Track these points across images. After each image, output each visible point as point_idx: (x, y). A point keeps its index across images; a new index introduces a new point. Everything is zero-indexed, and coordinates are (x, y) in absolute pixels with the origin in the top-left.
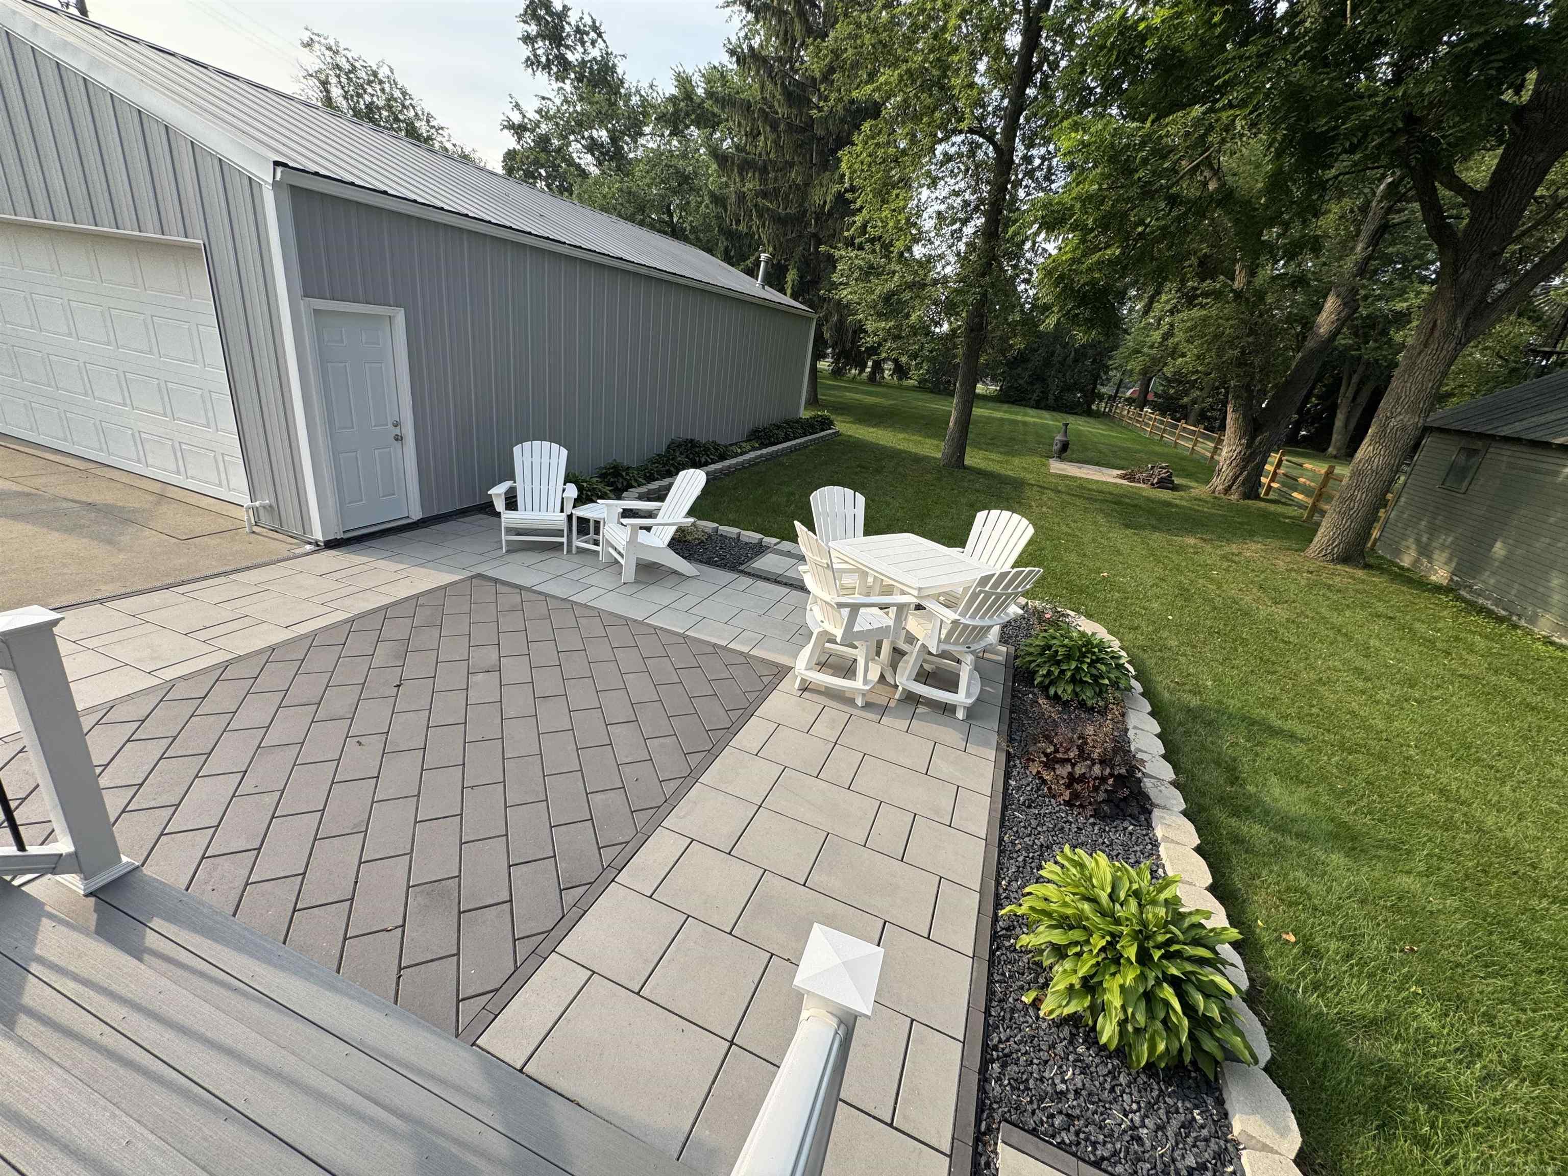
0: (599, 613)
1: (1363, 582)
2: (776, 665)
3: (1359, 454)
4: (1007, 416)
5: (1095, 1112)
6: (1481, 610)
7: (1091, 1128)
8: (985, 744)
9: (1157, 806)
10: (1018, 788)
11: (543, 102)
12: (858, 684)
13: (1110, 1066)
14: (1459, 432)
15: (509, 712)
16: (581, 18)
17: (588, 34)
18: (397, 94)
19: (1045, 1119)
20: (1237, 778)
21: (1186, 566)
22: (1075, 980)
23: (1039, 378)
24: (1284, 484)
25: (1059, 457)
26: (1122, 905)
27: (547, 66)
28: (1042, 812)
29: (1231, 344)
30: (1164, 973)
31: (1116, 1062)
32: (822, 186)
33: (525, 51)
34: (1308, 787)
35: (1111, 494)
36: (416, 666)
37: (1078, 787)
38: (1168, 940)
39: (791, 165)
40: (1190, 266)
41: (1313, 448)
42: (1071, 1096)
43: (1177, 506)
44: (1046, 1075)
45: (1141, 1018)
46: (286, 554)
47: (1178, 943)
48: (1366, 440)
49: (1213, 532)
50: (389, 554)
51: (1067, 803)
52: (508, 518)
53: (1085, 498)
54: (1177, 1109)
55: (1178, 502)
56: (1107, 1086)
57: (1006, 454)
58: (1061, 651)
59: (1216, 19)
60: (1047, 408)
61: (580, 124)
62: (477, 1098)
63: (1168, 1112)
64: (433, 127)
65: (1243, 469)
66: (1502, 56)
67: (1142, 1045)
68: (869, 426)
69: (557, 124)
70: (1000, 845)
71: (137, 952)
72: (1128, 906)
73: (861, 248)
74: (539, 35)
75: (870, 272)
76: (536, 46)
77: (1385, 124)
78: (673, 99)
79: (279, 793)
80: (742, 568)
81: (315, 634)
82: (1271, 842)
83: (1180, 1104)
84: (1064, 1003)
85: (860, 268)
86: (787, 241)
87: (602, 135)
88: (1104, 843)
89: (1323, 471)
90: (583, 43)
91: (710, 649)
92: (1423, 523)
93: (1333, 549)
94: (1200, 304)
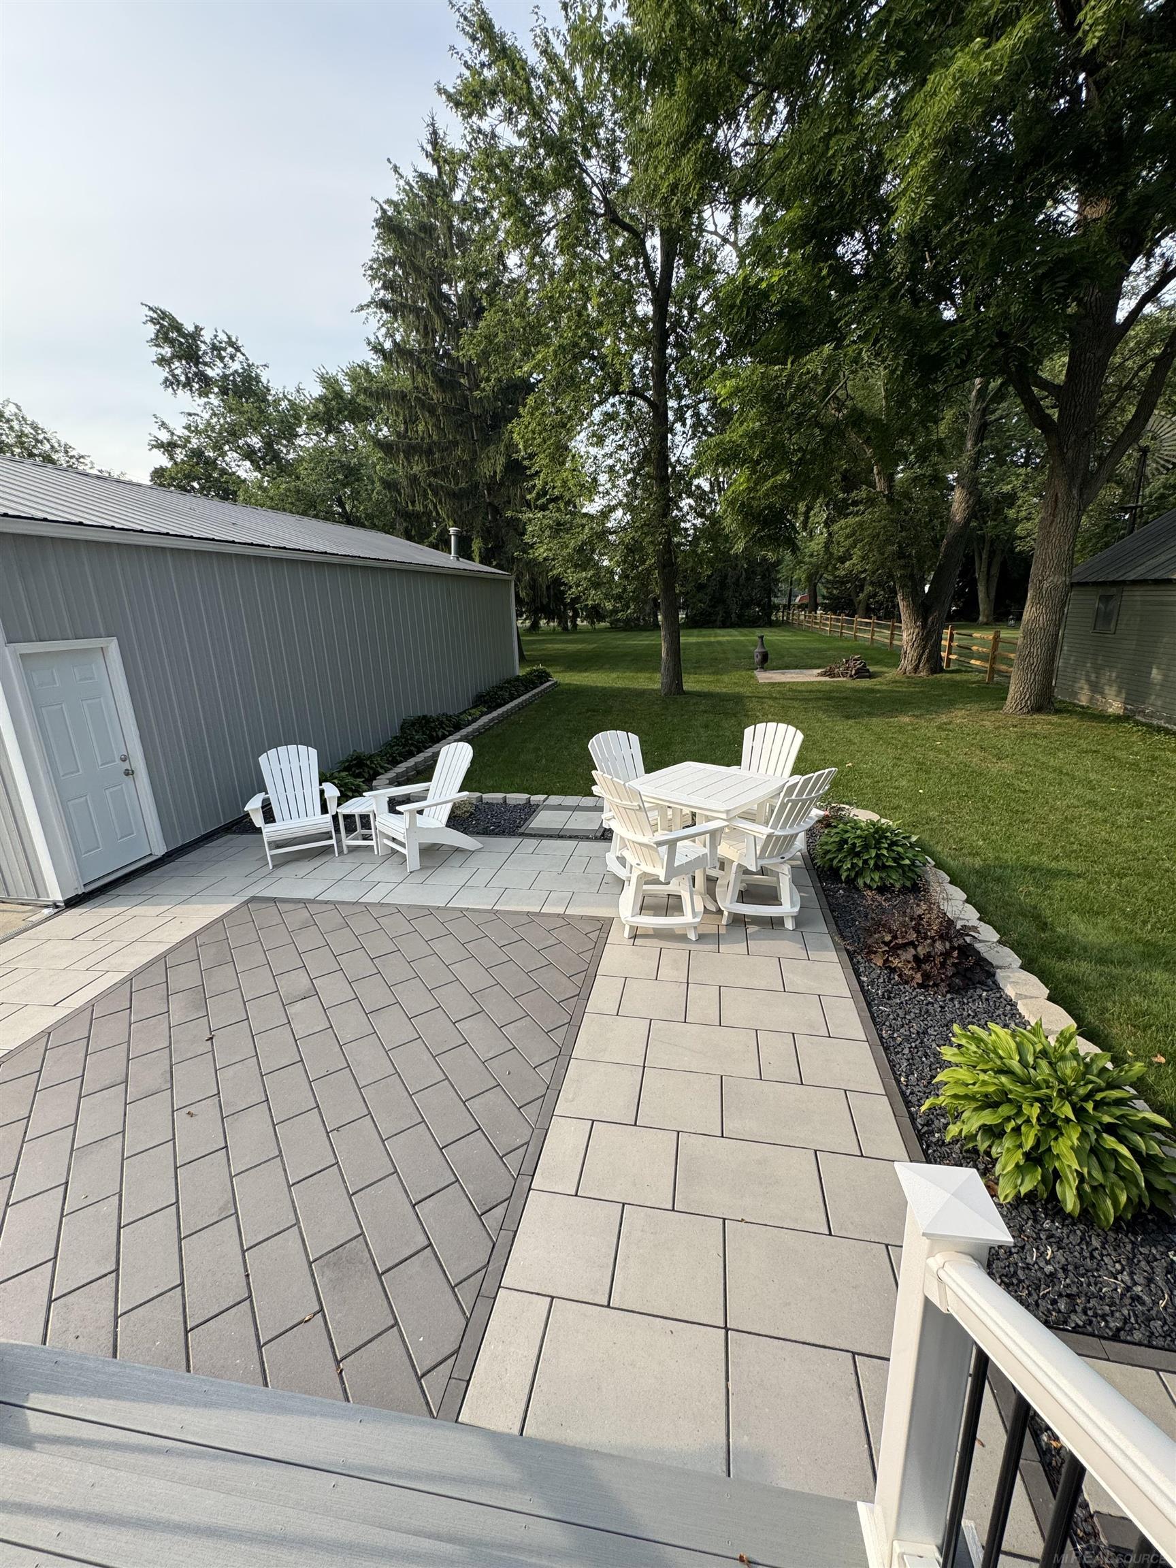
0: (398, 909)
1: (1060, 725)
2: (597, 919)
3: (1026, 616)
4: (701, 640)
5: (1089, 1284)
6: (1159, 729)
7: (1093, 1302)
8: (825, 948)
9: (998, 967)
10: (872, 983)
11: (191, 418)
12: (688, 918)
13: (1078, 1232)
14: (1096, 584)
15: (345, 1036)
16: (216, 336)
17: (225, 349)
18: (27, 430)
19: (1050, 1307)
20: (1045, 924)
21: (913, 742)
22: (1019, 1157)
23: (717, 600)
24: (960, 655)
25: (762, 668)
26: (1035, 1068)
27: (188, 384)
28: (902, 999)
29: (888, 541)
30: (1100, 1123)
31: (1082, 1227)
32: (489, 458)
33: (163, 373)
34: (1104, 917)
35: (819, 691)
36: (222, 1011)
37: (927, 967)
38: (1090, 1091)
39: (456, 444)
40: (835, 481)
41: (966, 620)
42: (1061, 1275)
43: (879, 691)
44: (1029, 1260)
45: (1097, 1175)
46: (23, 925)
47: (1101, 1090)
48: (1028, 603)
49: (920, 708)
50: (143, 898)
51: (920, 986)
52: (269, 832)
53: (800, 700)
54: (1154, 1256)
55: (878, 687)
56: (1086, 1254)
57: (714, 673)
58: (858, 842)
59: (824, 272)
60: (733, 626)
61: (233, 433)
62: (505, 1486)
63: (1148, 1262)
64: (72, 457)
65: (924, 648)
66: (1065, 277)
67: (1105, 1201)
68: (580, 671)
69: (209, 437)
70: (882, 1043)
71: (26, 1442)
72: (1041, 1068)
73: (544, 508)
74: (173, 356)
75: (559, 528)
76: (173, 367)
77: (984, 341)
78: (321, 399)
79: (117, 1197)
80: (521, 830)
81: (91, 1004)
82: (1101, 975)
83: (1154, 1251)
84: (1019, 1182)
85: (551, 528)
86: (465, 513)
87: (255, 441)
88: (969, 1015)
89: (991, 637)
90: (222, 359)
91: (525, 920)
92: (1089, 665)
93: (1026, 702)
94: (851, 513)
